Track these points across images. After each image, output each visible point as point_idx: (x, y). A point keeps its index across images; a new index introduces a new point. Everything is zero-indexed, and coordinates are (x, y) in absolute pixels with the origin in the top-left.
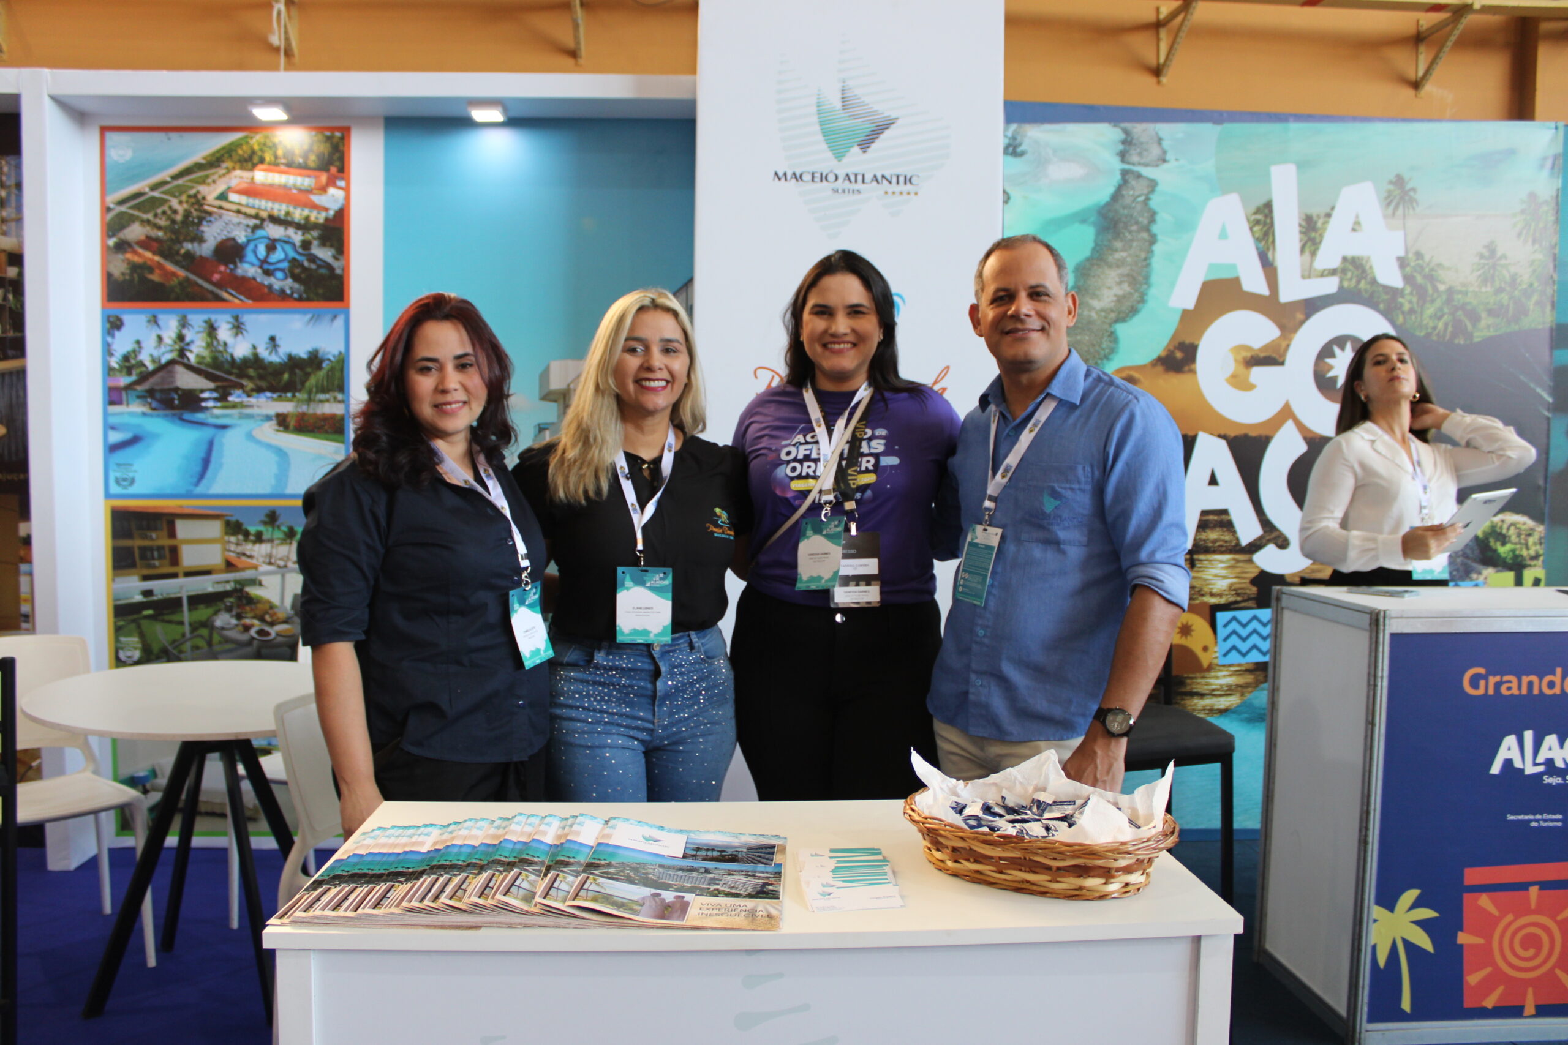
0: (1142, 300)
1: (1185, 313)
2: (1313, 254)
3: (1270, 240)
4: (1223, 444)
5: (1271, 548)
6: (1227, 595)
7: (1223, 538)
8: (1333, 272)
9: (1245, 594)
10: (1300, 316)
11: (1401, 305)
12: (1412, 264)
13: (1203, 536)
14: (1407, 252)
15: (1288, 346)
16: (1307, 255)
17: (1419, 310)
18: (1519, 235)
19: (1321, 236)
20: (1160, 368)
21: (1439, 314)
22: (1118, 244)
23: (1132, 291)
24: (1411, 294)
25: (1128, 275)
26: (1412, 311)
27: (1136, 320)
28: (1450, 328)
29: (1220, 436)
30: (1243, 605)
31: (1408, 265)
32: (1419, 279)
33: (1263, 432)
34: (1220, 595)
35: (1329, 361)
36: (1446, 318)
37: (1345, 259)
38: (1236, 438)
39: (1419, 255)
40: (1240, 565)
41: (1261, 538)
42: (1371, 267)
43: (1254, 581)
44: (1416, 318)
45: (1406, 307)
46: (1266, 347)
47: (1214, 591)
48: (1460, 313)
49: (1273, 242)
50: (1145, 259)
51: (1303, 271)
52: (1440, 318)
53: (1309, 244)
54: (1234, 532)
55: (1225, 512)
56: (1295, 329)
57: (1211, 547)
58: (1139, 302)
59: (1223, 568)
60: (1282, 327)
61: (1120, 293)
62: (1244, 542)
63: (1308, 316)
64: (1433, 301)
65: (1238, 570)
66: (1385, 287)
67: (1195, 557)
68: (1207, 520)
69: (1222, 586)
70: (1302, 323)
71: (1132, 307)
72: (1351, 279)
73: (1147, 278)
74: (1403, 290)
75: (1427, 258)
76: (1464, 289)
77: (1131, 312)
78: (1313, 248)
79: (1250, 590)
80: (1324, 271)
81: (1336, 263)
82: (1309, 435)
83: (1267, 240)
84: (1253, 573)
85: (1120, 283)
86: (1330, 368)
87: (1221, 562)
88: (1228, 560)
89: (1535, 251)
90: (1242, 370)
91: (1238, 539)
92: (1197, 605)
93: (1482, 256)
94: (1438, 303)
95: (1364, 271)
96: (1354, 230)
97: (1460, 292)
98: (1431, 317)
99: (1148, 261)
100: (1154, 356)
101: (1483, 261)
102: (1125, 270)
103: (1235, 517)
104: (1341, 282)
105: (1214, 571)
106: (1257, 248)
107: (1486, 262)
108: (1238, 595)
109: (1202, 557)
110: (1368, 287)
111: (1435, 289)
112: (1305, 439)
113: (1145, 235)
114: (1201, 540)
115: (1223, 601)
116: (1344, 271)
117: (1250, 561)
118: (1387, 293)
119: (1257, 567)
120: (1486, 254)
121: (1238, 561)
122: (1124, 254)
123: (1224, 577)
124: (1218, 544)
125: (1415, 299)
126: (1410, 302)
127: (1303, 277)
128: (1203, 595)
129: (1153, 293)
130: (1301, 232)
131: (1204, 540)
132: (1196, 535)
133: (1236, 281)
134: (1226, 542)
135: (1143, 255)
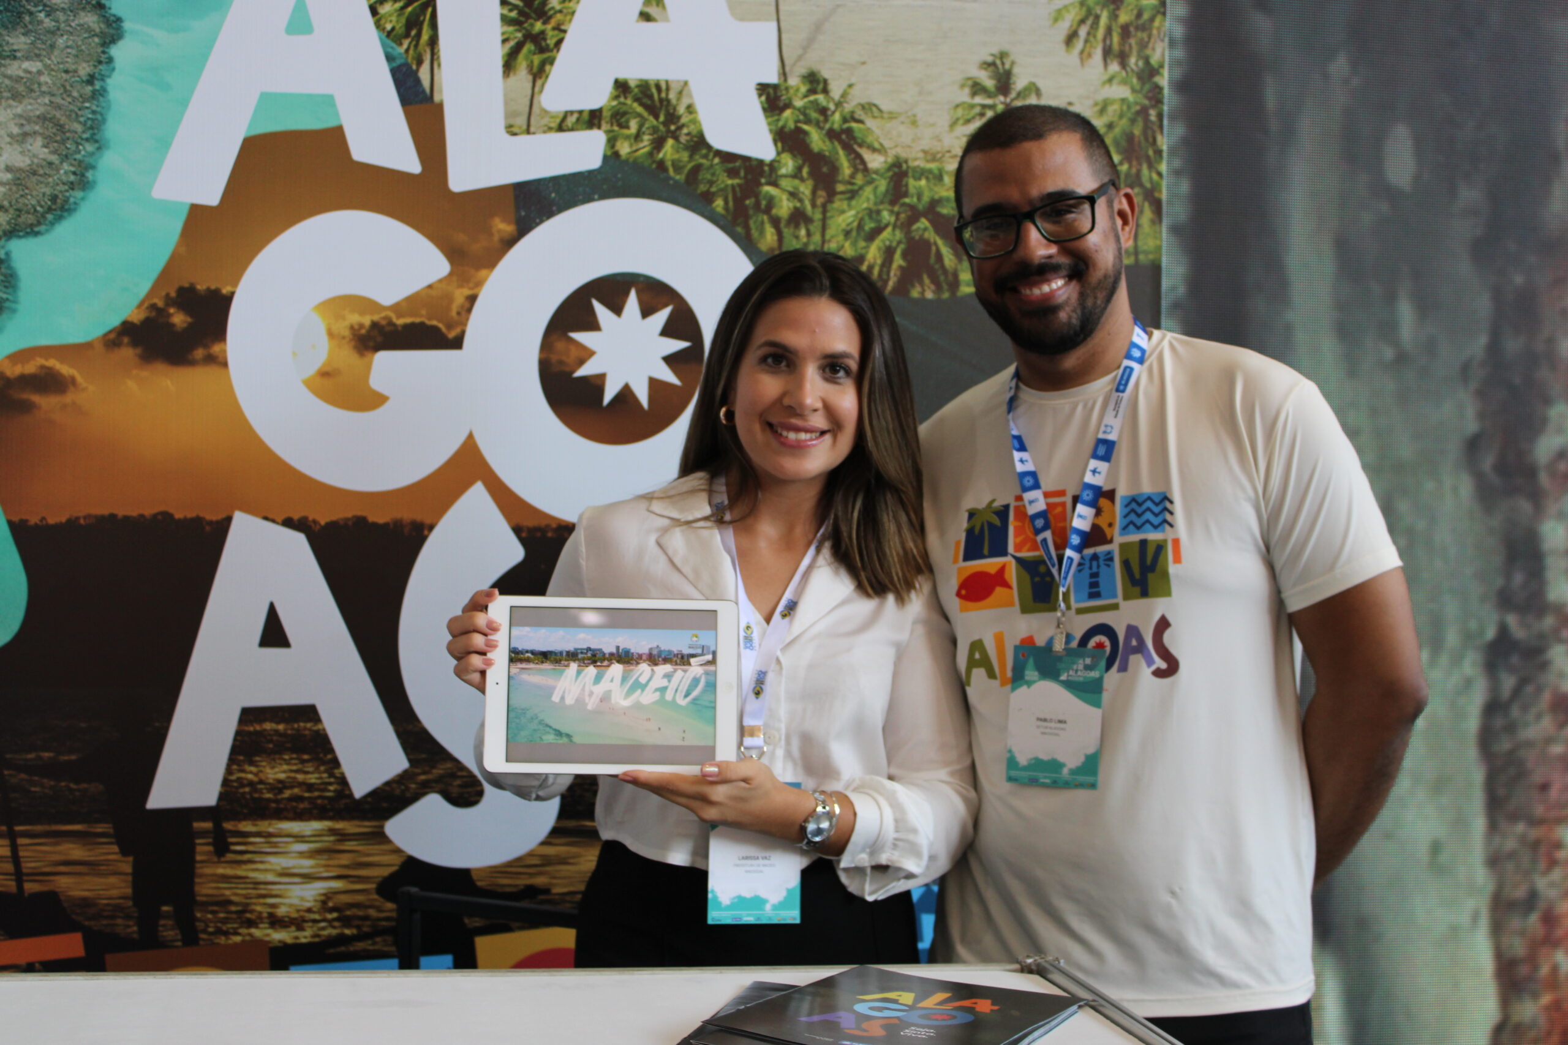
0: (82, 181)
1: (196, 212)
2: (539, 74)
3: (425, 36)
4: (299, 540)
5: (433, 802)
6: (315, 921)
7: (300, 777)
8: (592, 119)
9: (366, 918)
10: (503, 227)
11: (771, 202)
12: (799, 103)
13: (250, 774)
14: (784, 74)
15: (472, 299)
16: (522, 77)
17: (818, 216)
18: (1071, 38)
19: (560, 30)
20: (128, 353)
21: (869, 225)
22: (19, 41)
23: (54, 158)
24: (797, 175)
25: (43, 118)
26: (798, 217)
27: (64, 229)
28: (898, 261)
29: (288, 523)
30: (360, 946)
31: (788, 105)
32: (817, 140)
33: (407, 515)
34: (298, 923)
35: (582, 337)
36: (886, 234)
37: (621, 87)
38: (333, 526)
39: (815, 82)
40: (350, 845)
41: (402, 778)
42: (690, 109)
43: (387, 887)
44: (809, 234)
45: (784, 207)
46: (413, 301)
47: (282, 911)
48: (923, 223)
49: (433, 41)
50: (91, 80)
51: (509, 114)
52: (872, 236)
53: (529, 47)
54: (336, 763)
55: (309, 713)
56: (492, 259)
57: (269, 800)
58: (72, 186)
59: (302, 854)
60: (453, 253)
61: (23, 162)
62: (360, 788)
63: (524, 228)
64: (853, 195)
65: (345, 859)
66: (728, 157)
67: (228, 826)
68: (261, 734)
69: (302, 899)
70: (510, 242)
71: (54, 198)
72: (638, 137)
73: (94, 129)
74: (773, 166)
75: (836, 92)
76: (933, 166)
77: (50, 210)
78: (537, 59)
79: (379, 909)
80: (567, 114)
81: (600, 97)
82: (530, 523)
83: (419, 35)
84: (385, 866)
85: (23, 137)
86: (587, 354)
87: (299, 838)
88: (318, 835)
89: (1110, 80)
90: (348, 357)
91: (343, 782)
92: (236, 944)
93: (977, 88)
94: (867, 198)
95: (672, 117)
96: (645, 17)
97: (921, 173)
98: (847, 234)
99: (98, 85)
100: (115, 321)
101: (979, 100)
102: (36, 106)
103: (332, 724)
104: (612, 141)
105: (278, 862)
106: (389, 58)
107: (989, 102)
108: (345, 921)
109: (246, 826)
110: (685, 156)
111: (860, 165)
112: (517, 530)
113: (90, 19)
114: (241, 782)
115: (305, 936)
116: (619, 117)
117: (380, 837)
118: (732, 173)
119: (398, 851)
120: (990, 83)
121: (343, 836)
122: (34, 66)
123: (308, 878)
124: (287, 794)
125: (805, 189)
126: (793, 195)
127: (511, 130)
128: (251, 923)
129: (109, 162)
130: (504, 19)
131: (251, 784)
132: (229, 771)
133: (335, 137)
134: (310, 787)
135: (84, 70)
